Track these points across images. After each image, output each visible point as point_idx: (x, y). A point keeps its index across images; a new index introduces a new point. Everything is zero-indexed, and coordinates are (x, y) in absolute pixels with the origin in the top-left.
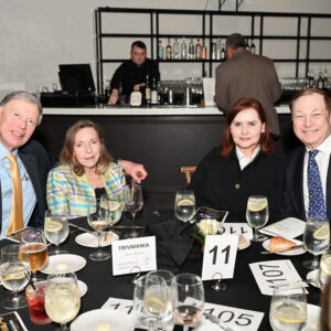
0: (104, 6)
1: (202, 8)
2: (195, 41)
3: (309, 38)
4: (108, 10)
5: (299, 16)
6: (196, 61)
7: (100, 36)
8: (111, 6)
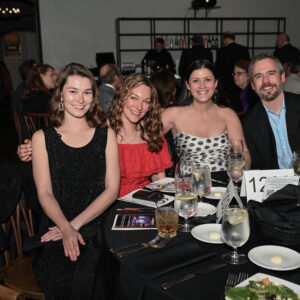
0: (121, 16)
1: (183, 16)
2: (179, 37)
3: (254, 33)
4: (123, 19)
5: (248, 19)
6: (179, 50)
7: (119, 35)
8: (126, 16)
